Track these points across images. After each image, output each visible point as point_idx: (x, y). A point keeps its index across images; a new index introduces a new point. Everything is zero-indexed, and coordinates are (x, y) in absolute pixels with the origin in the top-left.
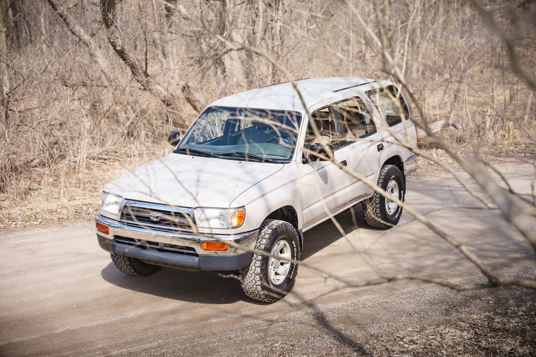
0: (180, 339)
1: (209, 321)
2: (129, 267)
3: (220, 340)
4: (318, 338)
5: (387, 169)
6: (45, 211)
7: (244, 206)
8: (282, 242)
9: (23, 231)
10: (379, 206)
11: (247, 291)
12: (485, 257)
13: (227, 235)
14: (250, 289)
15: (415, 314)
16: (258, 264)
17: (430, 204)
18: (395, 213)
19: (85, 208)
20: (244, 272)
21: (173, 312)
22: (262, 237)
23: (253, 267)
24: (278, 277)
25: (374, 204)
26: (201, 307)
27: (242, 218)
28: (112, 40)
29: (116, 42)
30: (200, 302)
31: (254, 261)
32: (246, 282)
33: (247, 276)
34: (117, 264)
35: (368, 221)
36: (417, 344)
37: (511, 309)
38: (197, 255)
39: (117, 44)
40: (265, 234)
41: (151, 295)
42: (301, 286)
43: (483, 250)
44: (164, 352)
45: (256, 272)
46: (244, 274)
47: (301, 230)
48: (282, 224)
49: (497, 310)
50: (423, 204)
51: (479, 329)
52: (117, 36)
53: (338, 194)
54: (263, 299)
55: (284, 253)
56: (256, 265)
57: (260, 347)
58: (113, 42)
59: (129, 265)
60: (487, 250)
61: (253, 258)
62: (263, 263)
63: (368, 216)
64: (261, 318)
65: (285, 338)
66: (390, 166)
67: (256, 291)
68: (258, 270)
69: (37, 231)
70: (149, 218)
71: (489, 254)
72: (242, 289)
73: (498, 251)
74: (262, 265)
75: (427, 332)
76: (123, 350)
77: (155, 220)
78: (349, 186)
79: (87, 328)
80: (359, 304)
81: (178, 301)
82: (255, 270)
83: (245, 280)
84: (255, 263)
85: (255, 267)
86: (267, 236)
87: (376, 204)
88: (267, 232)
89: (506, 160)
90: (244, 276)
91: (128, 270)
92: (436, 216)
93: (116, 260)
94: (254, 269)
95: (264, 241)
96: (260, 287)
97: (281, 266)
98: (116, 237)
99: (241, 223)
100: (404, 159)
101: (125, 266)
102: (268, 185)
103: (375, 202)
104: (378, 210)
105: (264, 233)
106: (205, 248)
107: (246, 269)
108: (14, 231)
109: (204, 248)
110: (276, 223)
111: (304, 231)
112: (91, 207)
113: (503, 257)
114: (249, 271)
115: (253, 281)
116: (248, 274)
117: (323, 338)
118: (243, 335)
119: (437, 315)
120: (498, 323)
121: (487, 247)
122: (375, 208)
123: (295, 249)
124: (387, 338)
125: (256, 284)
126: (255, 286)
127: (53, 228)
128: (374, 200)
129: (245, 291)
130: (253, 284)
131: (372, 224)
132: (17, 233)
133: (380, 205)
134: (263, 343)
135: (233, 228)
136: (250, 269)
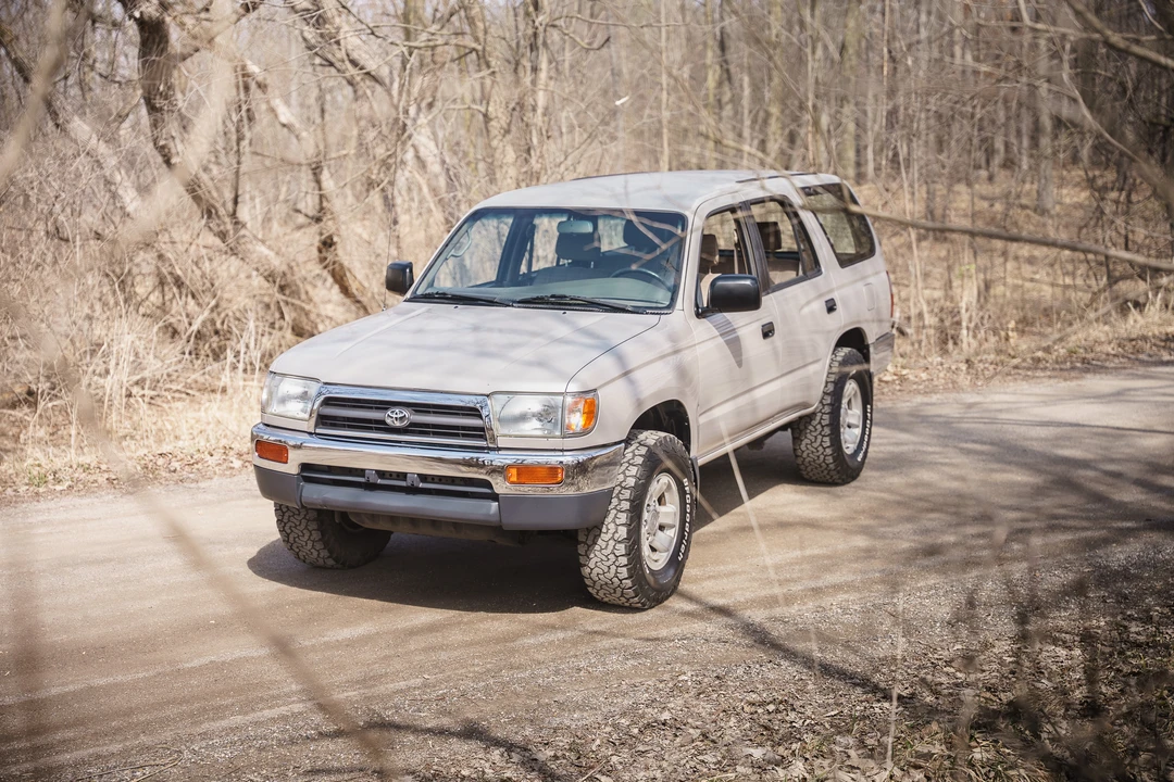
0: (470, 672)
1: (518, 643)
2: (319, 546)
3: (557, 672)
4: (769, 666)
5: (843, 354)
6: (75, 466)
7: (595, 390)
8: (665, 479)
9: (36, 503)
10: (829, 432)
11: (595, 582)
12: (1064, 527)
13: (562, 450)
14: (601, 577)
15: (957, 622)
16: (623, 518)
17: (915, 444)
18: (856, 452)
19: (161, 461)
20: (591, 537)
21: (431, 628)
22: (628, 462)
23: (612, 526)
24: (655, 556)
25: (819, 427)
26: (493, 619)
27: (592, 412)
28: (162, 143)
29: (172, 145)
30: (487, 611)
31: (614, 512)
32: (595, 560)
33: (597, 547)
34: (291, 539)
35: (802, 467)
36: (984, 671)
37: (1157, 611)
38: (495, 497)
39: (173, 151)
40: (634, 455)
41: (375, 601)
42: (696, 580)
43: (1055, 517)
44: (442, 695)
45: (617, 536)
46: (589, 542)
47: (696, 459)
48: (665, 437)
49: (1129, 613)
50: (897, 444)
51: (1102, 645)
52: (174, 134)
53: (758, 393)
54: (628, 600)
55: (665, 504)
56: (618, 521)
57: (650, 683)
58: (163, 147)
59: (320, 540)
60: (1064, 517)
61: (612, 506)
62: (632, 517)
63: (805, 455)
64: (630, 635)
65: (697, 667)
66: (846, 350)
67: (615, 580)
68: (623, 532)
69: (67, 501)
70: (383, 422)
71: (1071, 523)
72: (582, 577)
73: (1088, 519)
74: (632, 520)
75: (995, 650)
76: (350, 694)
77: (398, 424)
78: (777, 378)
79: (253, 658)
80: (834, 607)
81: (439, 610)
82: (616, 532)
83: (592, 556)
84: (616, 517)
85: (615, 527)
86: (640, 460)
87: (823, 427)
88: (637, 452)
89: (1037, 374)
90: (589, 546)
91: (315, 553)
92: (936, 463)
93: (289, 531)
94: (612, 531)
95: (634, 471)
96: (625, 569)
97: (659, 532)
98: (305, 467)
99: (591, 427)
100: (871, 339)
101: (310, 544)
102: (634, 353)
103: (820, 423)
104: (827, 439)
105: (631, 455)
106: (514, 479)
107: (595, 529)
108: (16, 502)
109: (512, 479)
110: (651, 437)
111: (701, 462)
112: (174, 459)
113: (1104, 528)
114: (602, 535)
115: (610, 557)
116: (600, 542)
117: (779, 665)
118: (604, 664)
119: (1005, 624)
120: (1138, 633)
121: (1062, 511)
122: (820, 437)
123: (688, 496)
124: (918, 663)
125: (617, 564)
126: (613, 568)
127: (101, 496)
128: (818, 418)
129: (588, 582)
130: (610, 562)
131: (811, 474)
132: (24, 506)
133: (831, 430)
134: (654, 675)
135: (576, 435)
136: (604, 530)
